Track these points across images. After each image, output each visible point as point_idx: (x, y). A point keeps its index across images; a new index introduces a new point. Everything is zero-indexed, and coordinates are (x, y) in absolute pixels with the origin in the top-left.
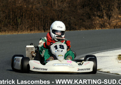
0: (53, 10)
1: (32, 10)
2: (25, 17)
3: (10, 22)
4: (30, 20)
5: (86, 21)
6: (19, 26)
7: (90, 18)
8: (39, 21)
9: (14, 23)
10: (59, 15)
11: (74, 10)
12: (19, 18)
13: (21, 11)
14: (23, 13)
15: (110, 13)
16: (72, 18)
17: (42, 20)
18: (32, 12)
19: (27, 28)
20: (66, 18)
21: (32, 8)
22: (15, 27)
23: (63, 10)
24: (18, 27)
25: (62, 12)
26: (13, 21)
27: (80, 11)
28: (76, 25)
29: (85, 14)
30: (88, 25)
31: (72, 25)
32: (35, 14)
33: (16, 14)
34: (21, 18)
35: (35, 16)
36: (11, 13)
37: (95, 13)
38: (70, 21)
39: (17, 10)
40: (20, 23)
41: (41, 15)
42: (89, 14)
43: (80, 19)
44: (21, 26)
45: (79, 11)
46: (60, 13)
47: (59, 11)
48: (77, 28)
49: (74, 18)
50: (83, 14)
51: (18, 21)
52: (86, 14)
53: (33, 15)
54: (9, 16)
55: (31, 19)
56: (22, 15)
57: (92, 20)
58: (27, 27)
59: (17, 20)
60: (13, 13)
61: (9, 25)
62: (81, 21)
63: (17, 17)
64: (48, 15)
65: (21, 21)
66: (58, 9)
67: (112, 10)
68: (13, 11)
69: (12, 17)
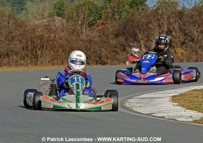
0: (80, 40)
1: (55, 40)
2: (46, 49)
3: (28, 54)
4: (52, 52)
5: (120, 54)
6: (39, 59)
7: (125, 49)
8: (63, 54)
9: (33, 55)
10: (87, 46)
11: (106, 40)
12: (39, 49)
13: (41, 41)
14: (43, 44)
15: (150, 45)
16: (103, 50)
17: (67, 52)
18: (55, 42)
19: (49, 62)
20: (96, 50)
21: (55, 37)
22: (34, 60)
23: (93, 40)
24: (37, 61)
25: (92, 43)
26: (31, 53)
27: (113, 42)
28: (107, 59)
29: (118, 46)
30: (123, 59)
31: (103, 58)
32: (58, 44)
33: (35, 44)
34: (41, 49)
35: (59, 46)
36: (30, 43)
37: (131, 44)
38: (100, 54)
39: (36, 40)
40: (40, 56)
41: (66, 46)
42: (123, 44)
43: (113, 51)
44: (41, 59)
45: (111, 41)
46: (89, 44)
47: (87, 41)
48: (109, 61)
49: (106, 49)
50: (117, 44)
51: (38, 53)
52: (120, 45)
53: (55, 46)
54: (27, 47)
55: (54, 51)
56: (43, 46)
57: (127, 53)
58: (48, 60)
59: (36, 52)
60: (31, 43)
61: (26, 58)
62: (114, 53)
63: (36, 48)
64: (73, 46)
65: (41, 53)
66: (86, 39)
67: (152, 41)
68: (31, 41)
69: (31, 48)
